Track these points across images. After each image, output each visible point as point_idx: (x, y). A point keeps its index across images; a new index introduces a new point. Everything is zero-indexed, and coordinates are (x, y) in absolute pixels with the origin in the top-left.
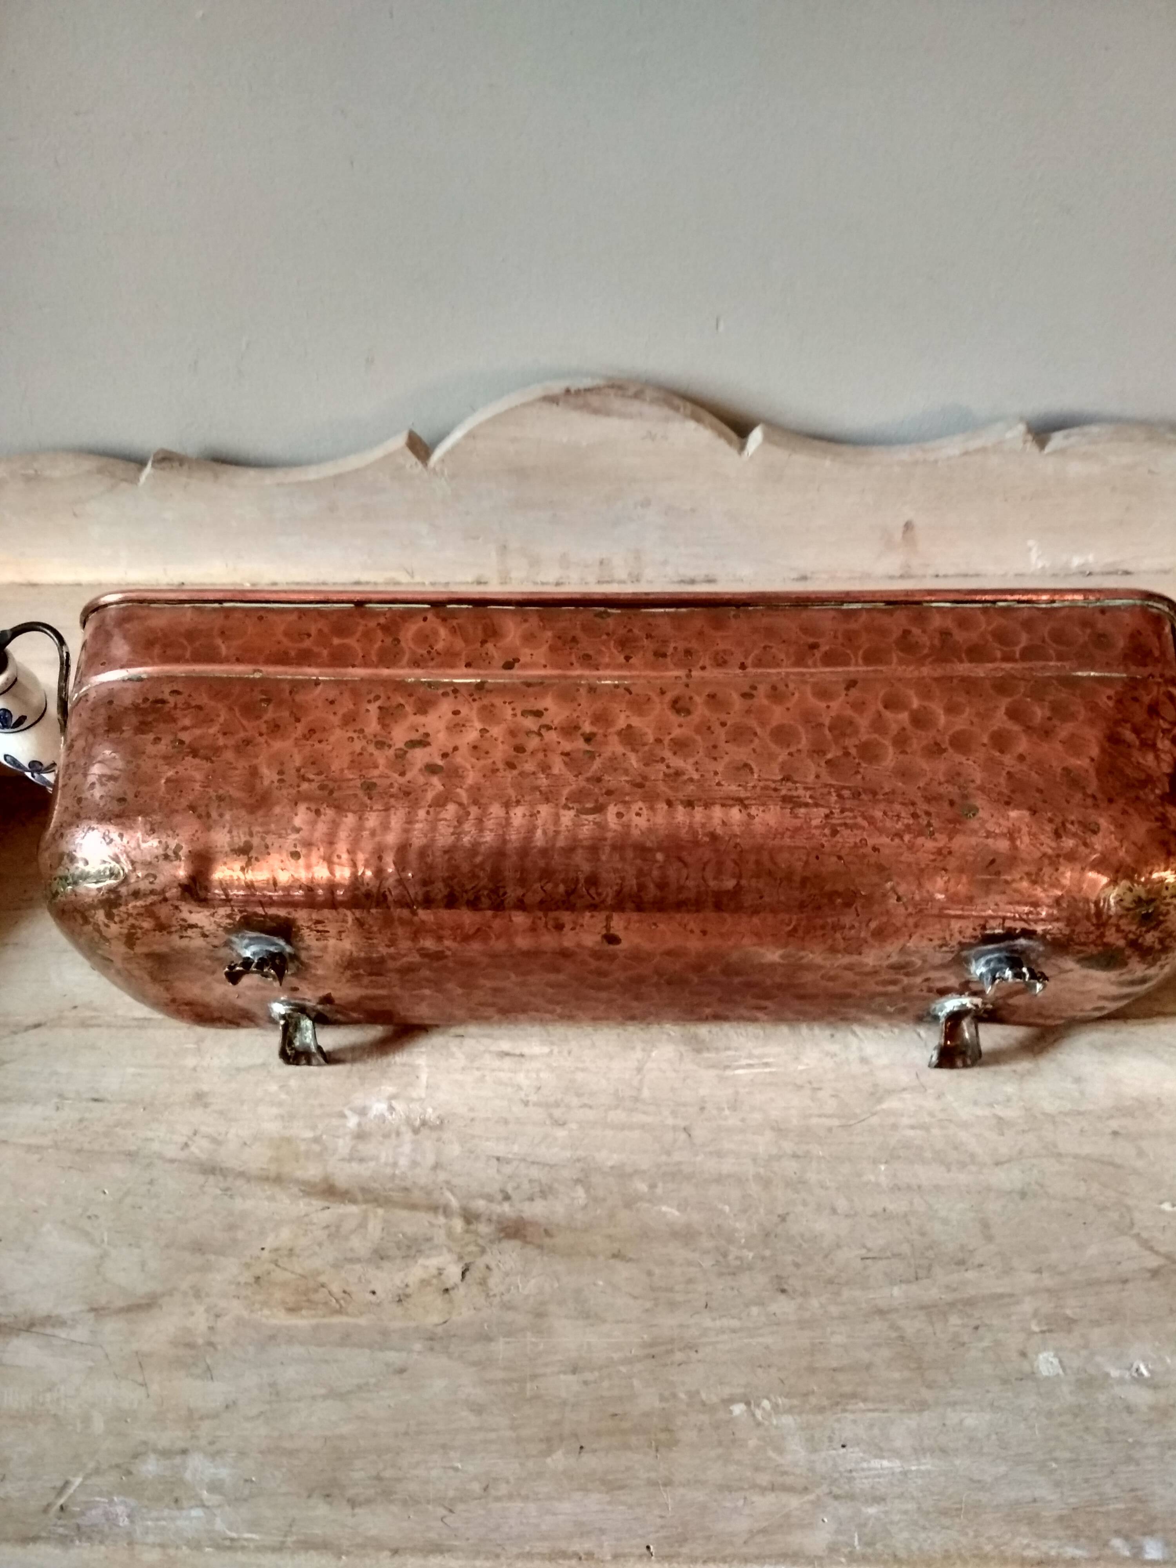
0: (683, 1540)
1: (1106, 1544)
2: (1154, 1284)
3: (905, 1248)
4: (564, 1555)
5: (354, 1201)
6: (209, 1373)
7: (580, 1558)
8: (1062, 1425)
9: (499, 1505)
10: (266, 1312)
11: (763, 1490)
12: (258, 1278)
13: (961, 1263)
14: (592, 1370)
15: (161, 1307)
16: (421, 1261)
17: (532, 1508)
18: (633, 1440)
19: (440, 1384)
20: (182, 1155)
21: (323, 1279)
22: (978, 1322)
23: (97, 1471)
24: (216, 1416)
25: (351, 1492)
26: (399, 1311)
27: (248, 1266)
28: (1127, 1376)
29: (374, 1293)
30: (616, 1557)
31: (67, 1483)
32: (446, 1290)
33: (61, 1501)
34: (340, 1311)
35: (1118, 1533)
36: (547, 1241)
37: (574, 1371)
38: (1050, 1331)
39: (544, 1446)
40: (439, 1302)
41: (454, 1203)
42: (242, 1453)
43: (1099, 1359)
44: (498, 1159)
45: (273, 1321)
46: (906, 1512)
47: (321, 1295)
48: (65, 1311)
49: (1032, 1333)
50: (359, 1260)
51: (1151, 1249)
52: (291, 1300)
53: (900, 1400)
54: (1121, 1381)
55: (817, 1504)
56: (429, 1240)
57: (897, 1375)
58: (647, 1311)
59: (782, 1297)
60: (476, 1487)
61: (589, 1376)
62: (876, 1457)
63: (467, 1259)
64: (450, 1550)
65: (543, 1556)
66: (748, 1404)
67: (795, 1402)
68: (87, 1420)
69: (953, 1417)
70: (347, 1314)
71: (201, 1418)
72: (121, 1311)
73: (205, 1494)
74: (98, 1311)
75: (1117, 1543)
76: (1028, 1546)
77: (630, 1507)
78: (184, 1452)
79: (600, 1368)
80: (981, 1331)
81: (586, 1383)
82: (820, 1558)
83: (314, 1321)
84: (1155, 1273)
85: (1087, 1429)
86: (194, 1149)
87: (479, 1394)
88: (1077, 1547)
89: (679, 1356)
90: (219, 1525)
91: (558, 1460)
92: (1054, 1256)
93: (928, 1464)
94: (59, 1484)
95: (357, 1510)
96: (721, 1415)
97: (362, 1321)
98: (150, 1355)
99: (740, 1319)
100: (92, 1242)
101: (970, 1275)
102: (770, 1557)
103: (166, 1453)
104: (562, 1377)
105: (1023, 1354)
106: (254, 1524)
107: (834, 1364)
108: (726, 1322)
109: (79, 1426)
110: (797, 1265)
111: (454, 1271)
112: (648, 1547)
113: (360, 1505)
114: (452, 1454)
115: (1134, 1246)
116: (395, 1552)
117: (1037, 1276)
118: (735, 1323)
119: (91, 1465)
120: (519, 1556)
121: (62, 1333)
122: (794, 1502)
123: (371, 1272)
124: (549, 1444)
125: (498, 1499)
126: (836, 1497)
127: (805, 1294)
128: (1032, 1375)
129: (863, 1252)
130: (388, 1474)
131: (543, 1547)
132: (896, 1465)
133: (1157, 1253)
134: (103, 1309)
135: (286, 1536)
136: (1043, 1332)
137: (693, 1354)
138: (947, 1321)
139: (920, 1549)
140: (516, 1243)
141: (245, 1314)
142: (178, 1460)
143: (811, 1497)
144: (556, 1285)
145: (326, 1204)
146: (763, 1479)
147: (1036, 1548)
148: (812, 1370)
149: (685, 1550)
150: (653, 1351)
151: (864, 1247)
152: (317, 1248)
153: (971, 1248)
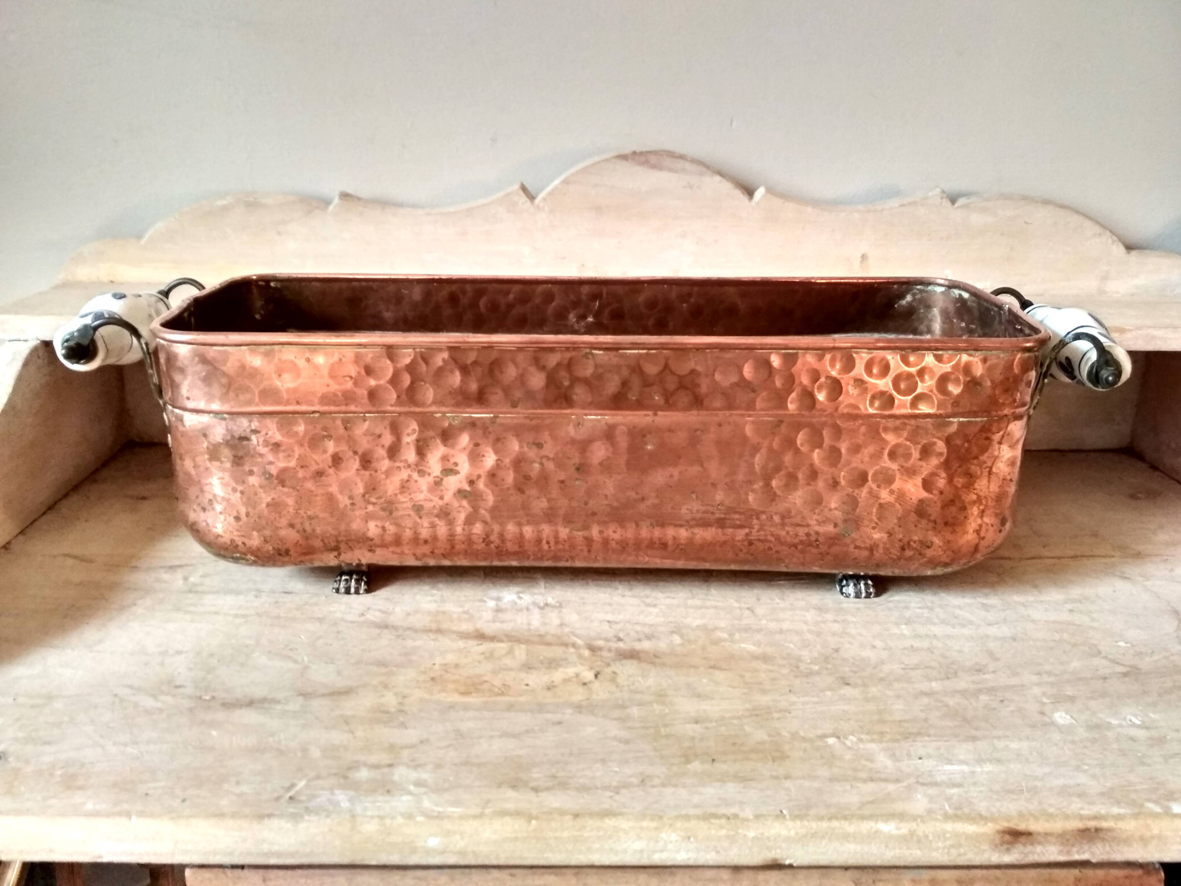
0: (809, 807)
1: (1142, 806)
2: (1127, 679)
3: (933, 664)
4: (715, 816)
5: (502, 641)
6: (403, 725)
7: (728, 818)
8: (1085, 747)
9: (655, 790)
10: (444, 694)
11: (865, 781)
12: (433, 679)
13: (979, 671)
14: (711, 722)
15: (357, 693)
16: (561, 670)
17: (683, 793)
18: (753, 756)
19: (590, 730)
20: (362, 619)
21: (486, 678)
22: (1002, 698)
23: (318, 777)
24: (412, 746)
25: (533, 784)
26: (549, 694)
27: (424, 673)
28: (1124, 723)
29: (527, 685)
30: (757, 817)
31: (293, 786)
32: (585, 684)
33: (291, 794)
34: (502, 694)
35: (1149, 800)
36: (657, 660)
37: (697, 722)
38: (1059, 702)
39: (683, 759)
40: (581, 689)
41: (579, 642)
42: (438, 766)
43: (1100, 715)
44: (609, 622)
45: (450, 699)
46: (981, 792)
47: (485, 686)
48: (280, 696)
49: (1044, 704)
50: (511, 669)
51: (1118, 663)
52: (462, 689)
53: (956, 736)
54: (1120, 726)
55: (909, 788)
56: (566, 659)
57: (950, 724)
58: (744, 694)
59: (847, 687)
60: (635, 780)
61: (709, 725)
62: (947, 764)
63: (597, 669)
64: (621, 814)
65: (698, 817)
66: (838, 737)
67: (875, 737)
68: (305, 750)
69: (1001, 744)
70: (509, 695)
71: (402, 748)
72: (323, 695)
73: (412, 788)
74: (306, 695)
75: (1151, 806)
76: (1082, 808)
77: (762, 790)
78: (390, 766)
79: (716, 721)
80: (1006, 702)
81: (707, 728)
82: (922, 817)
83: (484, 699)
84: (1125, 675)
85: (1105, 749)
86: (368, 616)
87: (624, 734)
88: (1120, 808)
89: (776, 715)
90: (427, 804)
91: (696, 766)
92: (1047, 668)
93: (988, 767)
94: (287, 784)
95: (540, 794)
96: (819, 743)
97: (522, 699)
98: (354, 717)
99: (818, 697)
100: (296, 662)
101: (988, 676)
102: (882, 815)
103: (376, 767)
104: (688, 726)
105: (1043, 713)
106: (457, 803)
107: (898, 718)
108: (807, 699)
109: (299, 754)
110: (855, 672)
111: (589, 675)
112: (781, 812)
113: (542, 791)
114: (610, 764)
115: (1105, 663)
116: (576, 816)
117: (1039, 676)
118: (816, 699)
119: (313, 774)
120: (678, 817)
121: (279, 707)
122: (891, 787)
123: (523, 675)
124: (687, 759)
125: (653, 786)
126: (923, 784)
127: (865, 685)
128: (1053, 723)
129: (903, 666)
130: (561, 774)
131: (698, 811)
132: (965, 768)
133: (1124, 665)
134: (310, 694)
135: (484, 808)
136: (1052, 703)
137: (787, 714)
138: (978, 698)
139: (999, 811)
140: (635, 662)
141: (427, 696)
142: (386, 770)
143: (905, 784)
144: (670, 681)
145: (480, 642)
146: (864, 775)
147: (1089, 810)
148: (882, 722)
149: (812, 812)
150: (758, 712)
151: (903, 663)
152: (477, 664)
153: (984, 664)
